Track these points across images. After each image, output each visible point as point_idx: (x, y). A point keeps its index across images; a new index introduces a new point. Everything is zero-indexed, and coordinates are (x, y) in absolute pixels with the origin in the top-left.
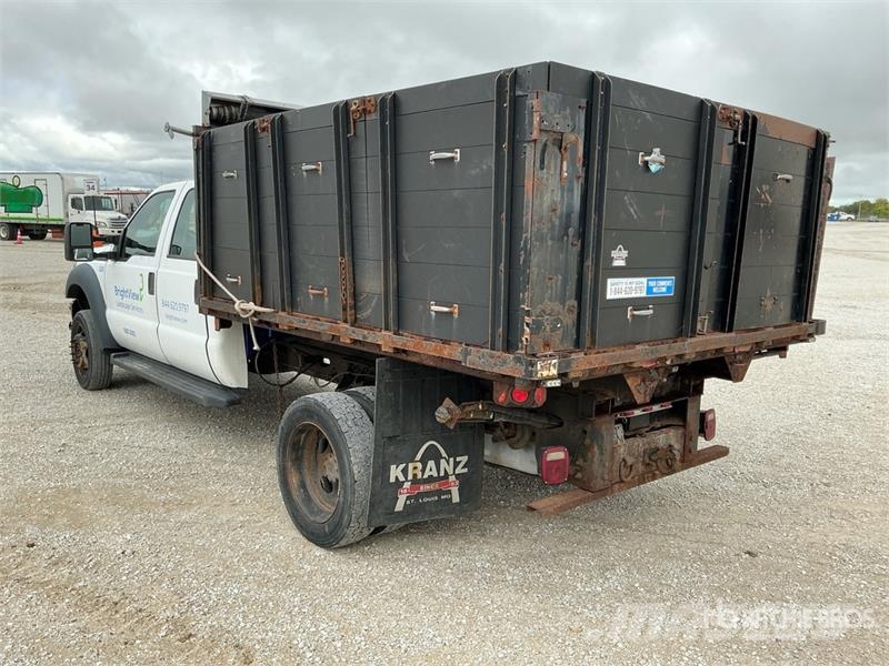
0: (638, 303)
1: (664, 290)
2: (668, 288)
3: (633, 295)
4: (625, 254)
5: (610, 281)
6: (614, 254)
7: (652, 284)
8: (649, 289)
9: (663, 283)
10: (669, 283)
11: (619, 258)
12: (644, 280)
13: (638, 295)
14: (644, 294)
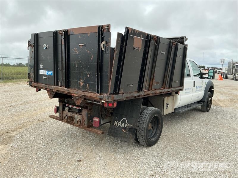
0: (45, 76)
1: (50, 74)
2: (51, 74)
3: (44, 74)
4: (42, 65)
5: (40, 70)
6: (40, 65)
7: (48, 72)
8: (47, 73)
9: (50, 72)
10: (51, 73)
11: (41, 66)
12: (46, 71)
13: (45, 74)
14: (46, 74)
